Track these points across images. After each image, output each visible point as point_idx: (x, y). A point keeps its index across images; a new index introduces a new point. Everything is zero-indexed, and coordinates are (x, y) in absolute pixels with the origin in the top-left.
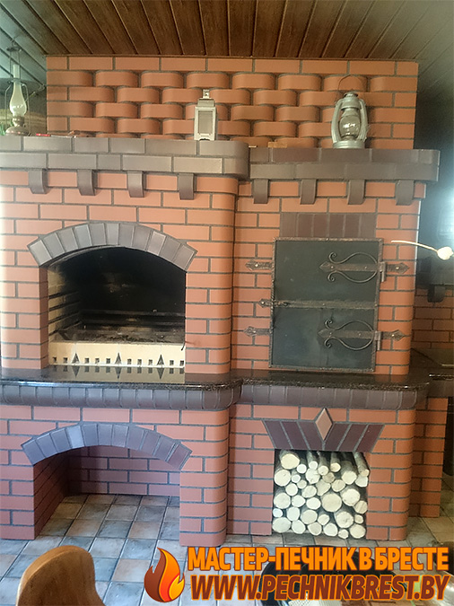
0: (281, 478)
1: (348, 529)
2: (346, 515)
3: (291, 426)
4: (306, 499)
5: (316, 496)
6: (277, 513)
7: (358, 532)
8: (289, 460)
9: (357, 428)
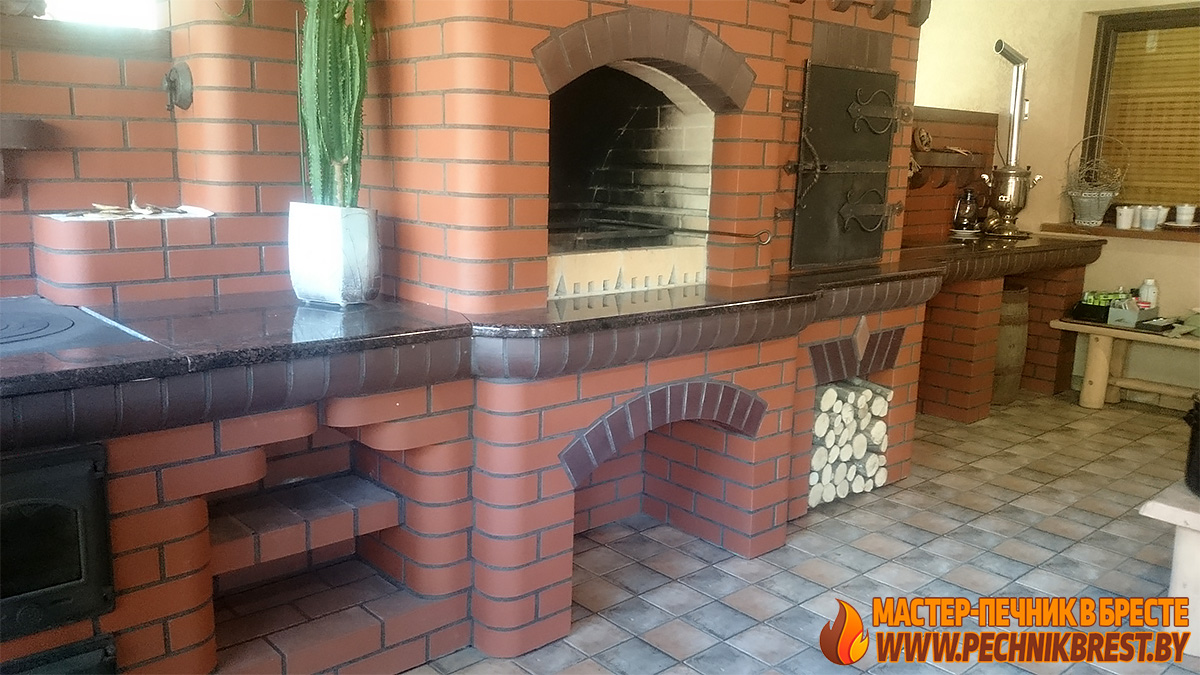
0: (820, 427)
1: (873, 478)
2: (873, 457)
3: (832, 347)
4: (841, 448)
5: (847, 442)
6: (813, 478)
7: (881, 480)
8: (830, 397)
9: (887, 335)
